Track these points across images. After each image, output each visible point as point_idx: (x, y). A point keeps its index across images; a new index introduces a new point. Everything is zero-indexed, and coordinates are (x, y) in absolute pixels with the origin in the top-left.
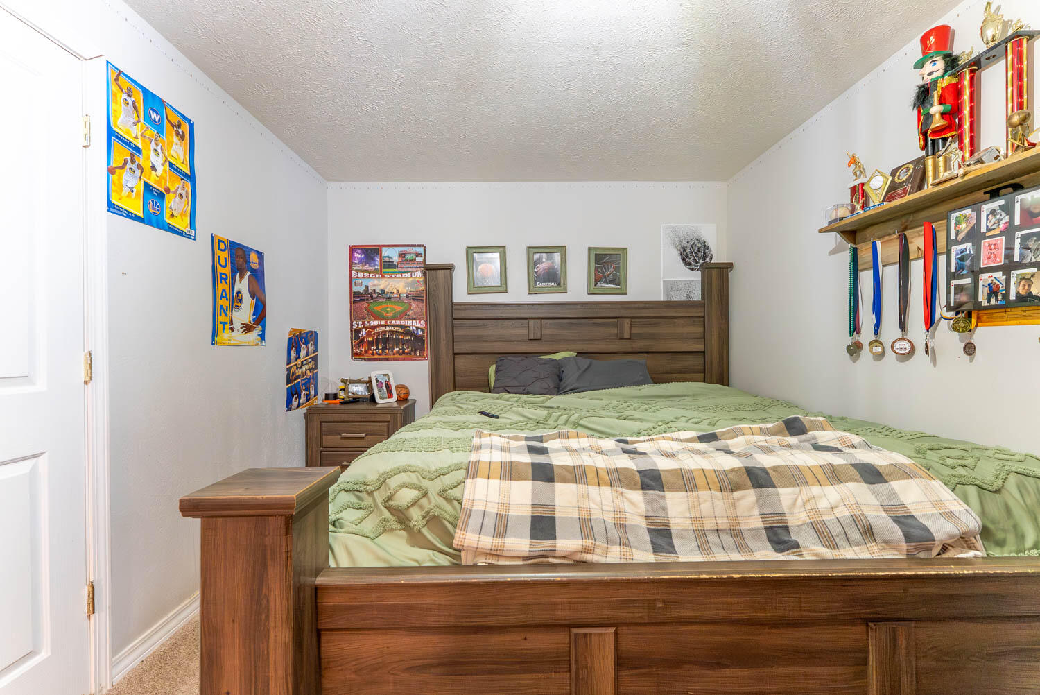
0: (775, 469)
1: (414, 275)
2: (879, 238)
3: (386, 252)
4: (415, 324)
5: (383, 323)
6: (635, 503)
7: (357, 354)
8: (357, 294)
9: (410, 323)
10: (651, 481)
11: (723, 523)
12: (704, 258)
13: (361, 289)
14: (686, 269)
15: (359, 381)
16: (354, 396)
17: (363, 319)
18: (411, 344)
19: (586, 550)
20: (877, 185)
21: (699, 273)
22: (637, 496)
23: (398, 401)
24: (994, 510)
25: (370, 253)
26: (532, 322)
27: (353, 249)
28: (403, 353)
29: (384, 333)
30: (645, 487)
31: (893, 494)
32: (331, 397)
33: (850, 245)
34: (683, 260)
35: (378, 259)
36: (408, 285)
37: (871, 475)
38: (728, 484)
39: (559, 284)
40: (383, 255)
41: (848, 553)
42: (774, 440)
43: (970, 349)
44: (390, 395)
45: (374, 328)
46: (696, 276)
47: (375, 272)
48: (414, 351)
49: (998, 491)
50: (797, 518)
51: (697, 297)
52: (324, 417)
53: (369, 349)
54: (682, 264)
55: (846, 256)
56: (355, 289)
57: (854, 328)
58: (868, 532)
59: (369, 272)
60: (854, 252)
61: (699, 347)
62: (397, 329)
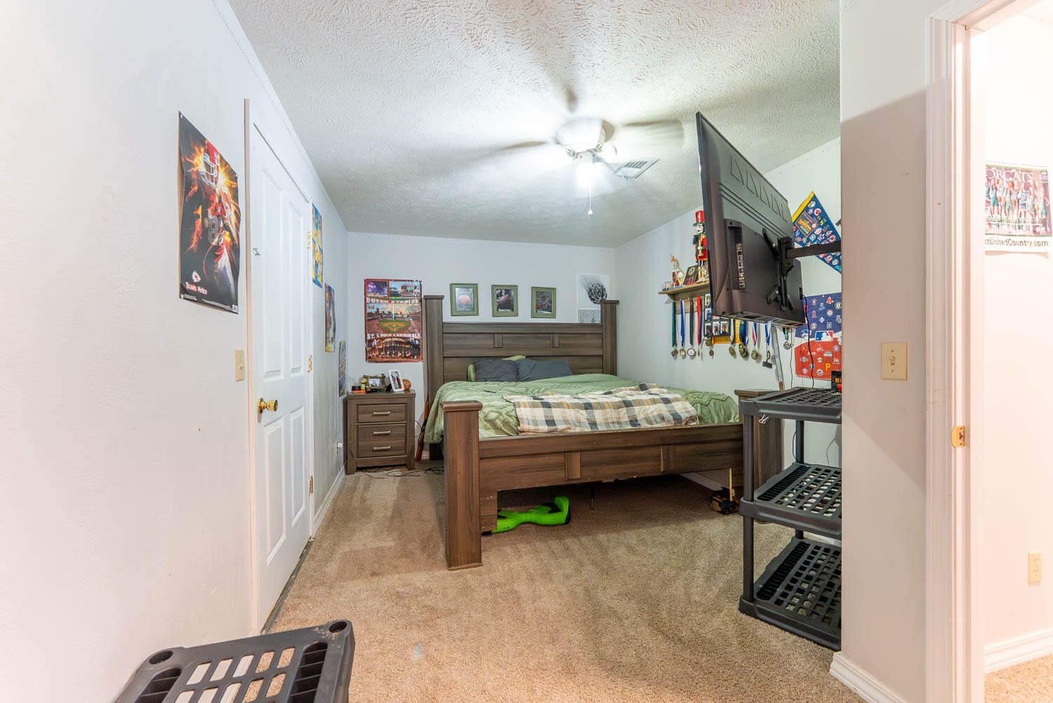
0: (634, 401)
1: (413, 301)
2: (684, 299)
3: (392, 285)
4: (414, 336)
5: (390, 335)
6: (583, 415)
7: (370, 358)
8: (370, 314)
9: (410, 335)
10: (588, 406)
11: (615, 420)
12: (603, 296)
13: (374, 311)
14: (591, 303)
15: (376, 377)
16: (373, 388)
17: (375, 333)
18: (410, 351)
19: (568, 428)
20: (681, 276)
21: (599, 305)
22: (583, 412)
23: (405, 390)
24: (705, 411)
25: (380, 285)
26: (496, 336)
27: (367, 282)
28: (405, 356)
29: (391, 342)
30: (586, 409)
31: (672, 407)
32: (357, 388)
33: (672, 301)
34: (590, 297)
35: (386, 290)
36: (409, 309)
37: (666, 401)
38: (617, 406)
39: (513, 310)
40: (390, 287)
41: (655, 426)
42: (634, 392)
43: (712, 353)
44: (400, 387)
45: (383, 339)
46: (598, 307)
47: (384, 299)
48: (413, 356)
49: (707, 405)
50: (640, 417)
51: (598, 321)
52: (359, 402)
53: (380, 354)
54: (589, 300)
55: (671, 305)
56: (369, 311)
57: (675, 343)
58: (663, 419)
59: (382, 299)
60: (674, 304)
61: (600, 352)
62: (400, 340)
